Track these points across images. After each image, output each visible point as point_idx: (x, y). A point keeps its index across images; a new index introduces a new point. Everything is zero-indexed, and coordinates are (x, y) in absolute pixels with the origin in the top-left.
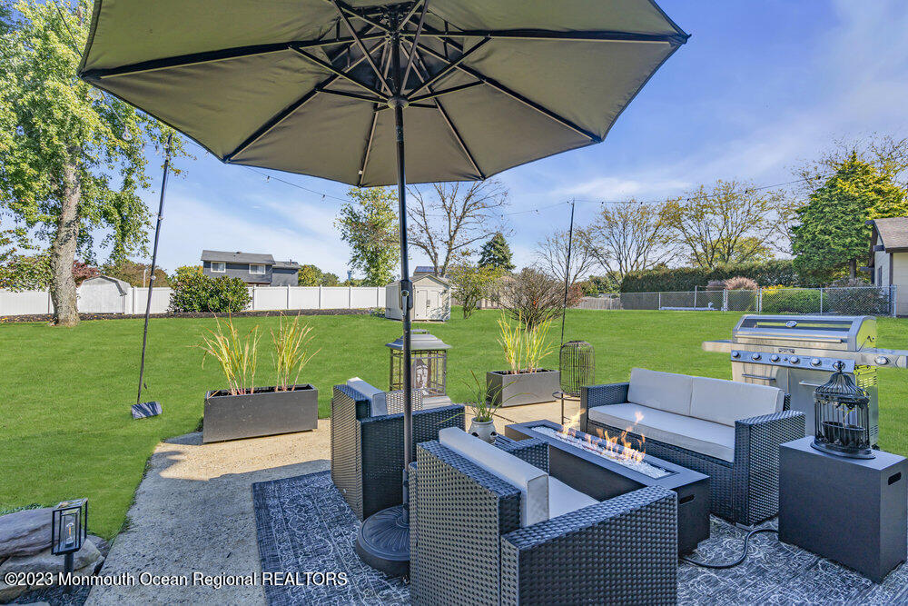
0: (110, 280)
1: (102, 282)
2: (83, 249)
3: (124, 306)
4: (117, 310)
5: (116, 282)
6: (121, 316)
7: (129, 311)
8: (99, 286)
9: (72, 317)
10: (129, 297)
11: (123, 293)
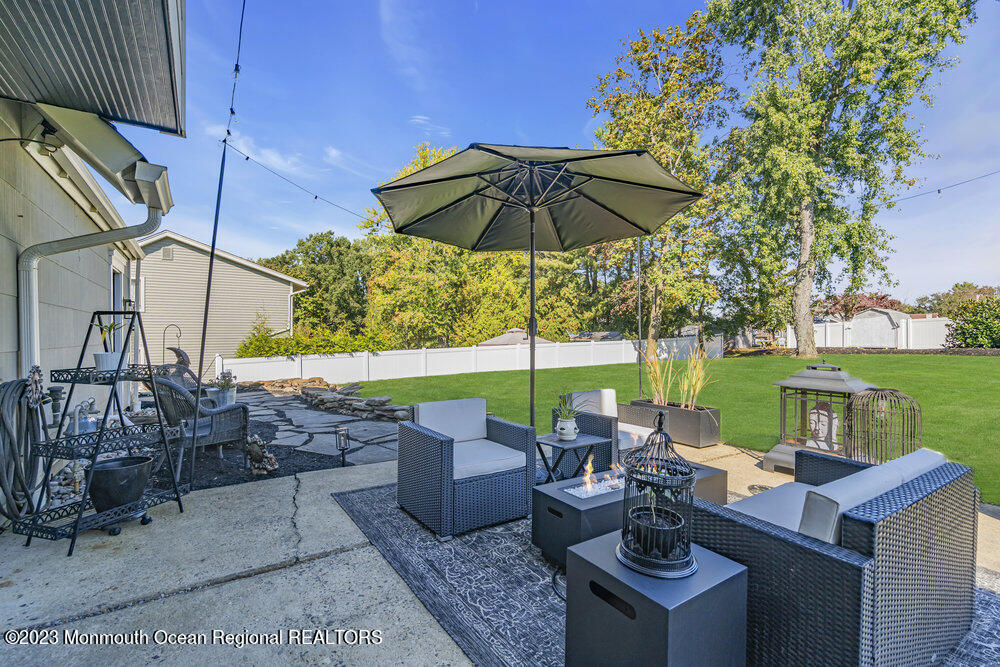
0: (881, 312)
1: (873, 316)
2: (824, 285)
3: (896, 340)
4: (888, 344)
5: (887, 314)
6: (892, 351)
7: (902, 346)
8: (870, 319)
9: (809, 350)
10: (902, 330)
11: (895, 326)
